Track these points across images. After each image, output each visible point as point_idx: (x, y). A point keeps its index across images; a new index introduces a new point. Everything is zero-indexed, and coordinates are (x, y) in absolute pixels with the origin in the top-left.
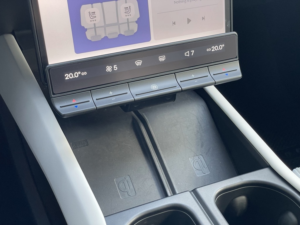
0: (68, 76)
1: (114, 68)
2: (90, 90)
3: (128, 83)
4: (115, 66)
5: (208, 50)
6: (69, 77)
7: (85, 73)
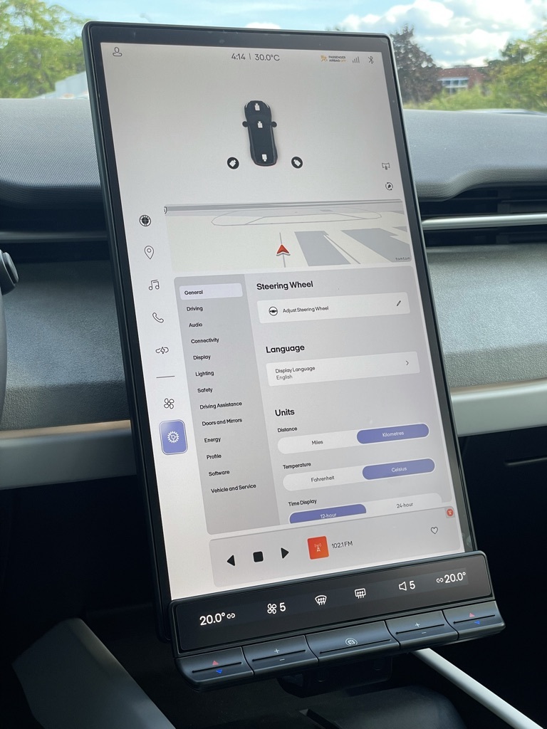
0: (205, 620)
1: (281, 607)
2: (242, 646)
3: (305, 634)
4: (282, 605)
5: (438, 581)
6: (206, 622)
7: (233, 616)
